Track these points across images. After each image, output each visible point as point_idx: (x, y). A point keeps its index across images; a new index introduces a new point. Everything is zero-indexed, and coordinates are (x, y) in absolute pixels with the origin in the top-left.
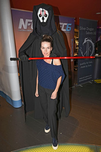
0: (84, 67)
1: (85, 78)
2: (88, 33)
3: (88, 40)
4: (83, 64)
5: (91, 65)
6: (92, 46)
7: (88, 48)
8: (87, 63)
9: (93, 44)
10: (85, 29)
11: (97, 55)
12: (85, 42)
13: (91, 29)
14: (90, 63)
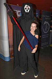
0: (44, 37)
1: (45, 44)
2: (46, 19)
3: (46, 22)
4: (43, 36)
5: (48, 36)
6: (48, 26)
7: (46, 27)
8: (46, 35)
9: (49, 25)
10: (45, 16)
11: (51, 31)
12: (45, 23)
13: (48, 17)
14: (47, 35)
